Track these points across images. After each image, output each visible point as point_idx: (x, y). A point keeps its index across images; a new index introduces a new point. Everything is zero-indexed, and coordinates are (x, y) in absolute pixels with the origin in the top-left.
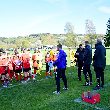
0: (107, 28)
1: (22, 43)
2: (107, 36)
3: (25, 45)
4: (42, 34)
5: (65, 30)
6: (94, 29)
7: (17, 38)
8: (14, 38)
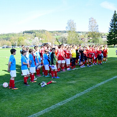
0: (110, 27)
1: (17, 40)
2: (110, 35)
3: (21, 42)
4: (38, 31)
5: (67, 27)
6: (97, 28)
7: (10, 34)
8: (7, 35)
